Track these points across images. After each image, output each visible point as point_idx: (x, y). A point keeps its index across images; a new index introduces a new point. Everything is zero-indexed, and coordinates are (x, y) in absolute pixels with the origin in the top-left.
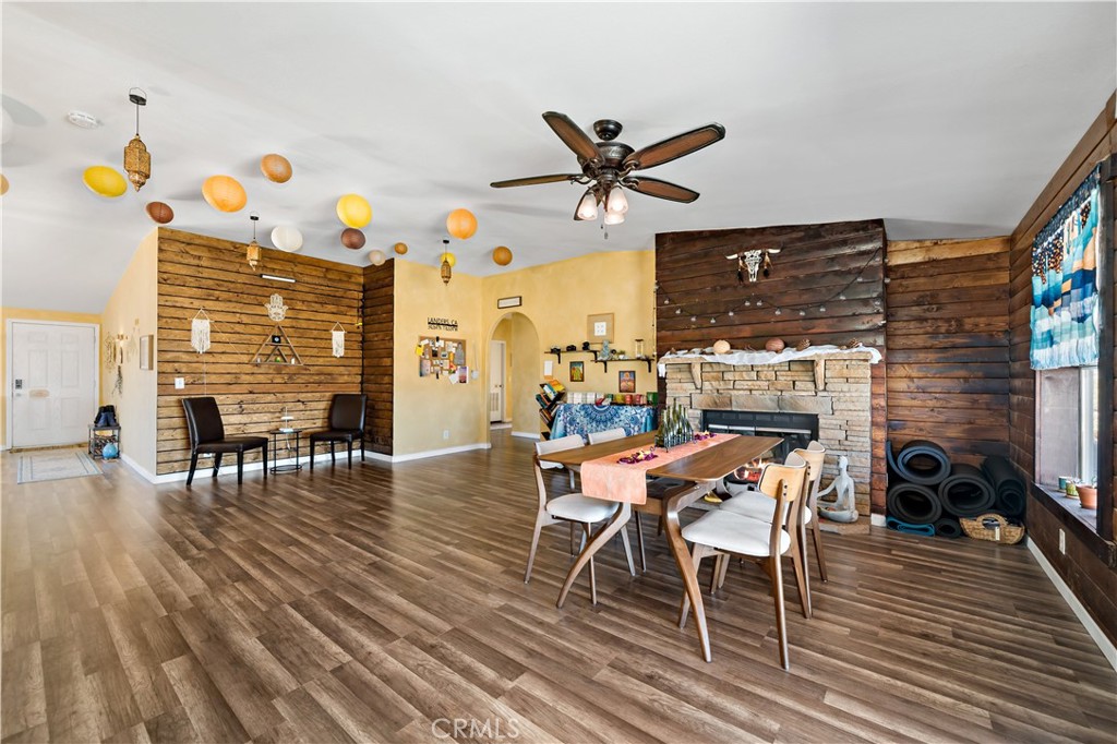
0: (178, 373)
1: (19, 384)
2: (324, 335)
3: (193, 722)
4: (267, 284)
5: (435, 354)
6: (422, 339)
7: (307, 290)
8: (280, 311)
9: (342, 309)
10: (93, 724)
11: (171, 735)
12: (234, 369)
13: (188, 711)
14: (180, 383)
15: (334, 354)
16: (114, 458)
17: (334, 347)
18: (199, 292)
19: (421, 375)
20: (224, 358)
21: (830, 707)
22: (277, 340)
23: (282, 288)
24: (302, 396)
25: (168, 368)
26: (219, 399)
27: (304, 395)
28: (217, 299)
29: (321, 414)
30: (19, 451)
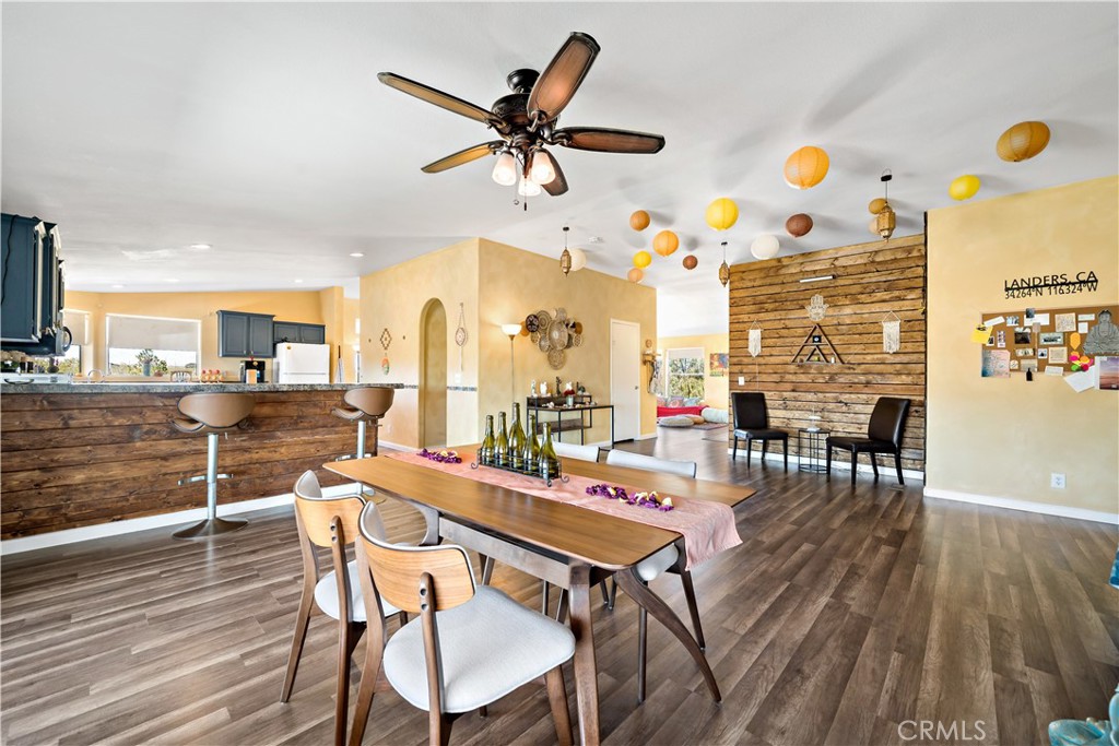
0: (741, 373)
2: (872, 328)
4: (808, 287)
5: (1022, 339)
6: (986, 317)
7: (850, 282)
8: (820, 311)
9: (897, 293)
12: (780, 369)
14: (741, 381)
15: (885, 349)
17: (885, 340)
18: (753, 307)
19: (984, 374)
20: (772, 360)
21: (219, 708)
22: (816, 339)
23: (821, 288)
24: (844, 397)
25: (736, 369)
26: (768, 395)
27: (847, 396)
28: (767, 311)
29: (866, 419)
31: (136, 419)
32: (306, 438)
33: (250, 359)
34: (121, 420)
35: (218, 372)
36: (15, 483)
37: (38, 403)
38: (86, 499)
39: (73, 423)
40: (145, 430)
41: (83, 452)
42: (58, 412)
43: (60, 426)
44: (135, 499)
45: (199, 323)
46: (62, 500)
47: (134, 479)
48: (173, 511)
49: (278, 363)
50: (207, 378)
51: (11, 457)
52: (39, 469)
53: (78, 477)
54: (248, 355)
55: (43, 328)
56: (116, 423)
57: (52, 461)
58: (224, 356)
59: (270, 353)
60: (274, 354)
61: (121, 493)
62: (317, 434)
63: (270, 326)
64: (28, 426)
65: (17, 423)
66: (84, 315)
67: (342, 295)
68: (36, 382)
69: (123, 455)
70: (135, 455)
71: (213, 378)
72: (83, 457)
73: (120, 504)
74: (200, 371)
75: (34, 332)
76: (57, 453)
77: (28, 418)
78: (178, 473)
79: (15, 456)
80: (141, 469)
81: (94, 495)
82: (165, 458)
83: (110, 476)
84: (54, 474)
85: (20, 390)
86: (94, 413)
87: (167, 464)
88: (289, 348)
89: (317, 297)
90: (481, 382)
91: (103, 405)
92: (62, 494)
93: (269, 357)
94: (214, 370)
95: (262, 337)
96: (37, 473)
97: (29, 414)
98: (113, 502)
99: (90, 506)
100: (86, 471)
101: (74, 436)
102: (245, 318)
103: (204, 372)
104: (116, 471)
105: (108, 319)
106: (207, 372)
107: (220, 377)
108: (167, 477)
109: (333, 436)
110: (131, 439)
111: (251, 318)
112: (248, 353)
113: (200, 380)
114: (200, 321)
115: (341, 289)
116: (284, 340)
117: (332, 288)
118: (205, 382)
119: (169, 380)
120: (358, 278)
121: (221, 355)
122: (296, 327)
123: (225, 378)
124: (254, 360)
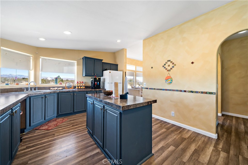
33: (95, 77)
35: (83, 82)
49: (104, 79)
50: (79, 85)
54: (94, 75)
58: (86, 76)
59: (101, 75)
60: (102, 76)
63: (102, 63)
66: (30, 56)
71: (81, 85)
74: (76, 82)
88: (110, 72)
95: (99, 68)
102: (93, 60)
103: (78, 82)
105: (41, 59)
106: (79, 82)
107: (84, 85)
111: (95, 60)
112: (94, 74)
113: (76, 85)
114: (76, 62)
115: (126, 49)
116: (106, 70)
117: (123, 50)
118: (78, 87)
119: (65, 86)
120: (142, 41)
121: (84, 75)
122: (109, 65)
123: (85, 85)
124: (96, 77)
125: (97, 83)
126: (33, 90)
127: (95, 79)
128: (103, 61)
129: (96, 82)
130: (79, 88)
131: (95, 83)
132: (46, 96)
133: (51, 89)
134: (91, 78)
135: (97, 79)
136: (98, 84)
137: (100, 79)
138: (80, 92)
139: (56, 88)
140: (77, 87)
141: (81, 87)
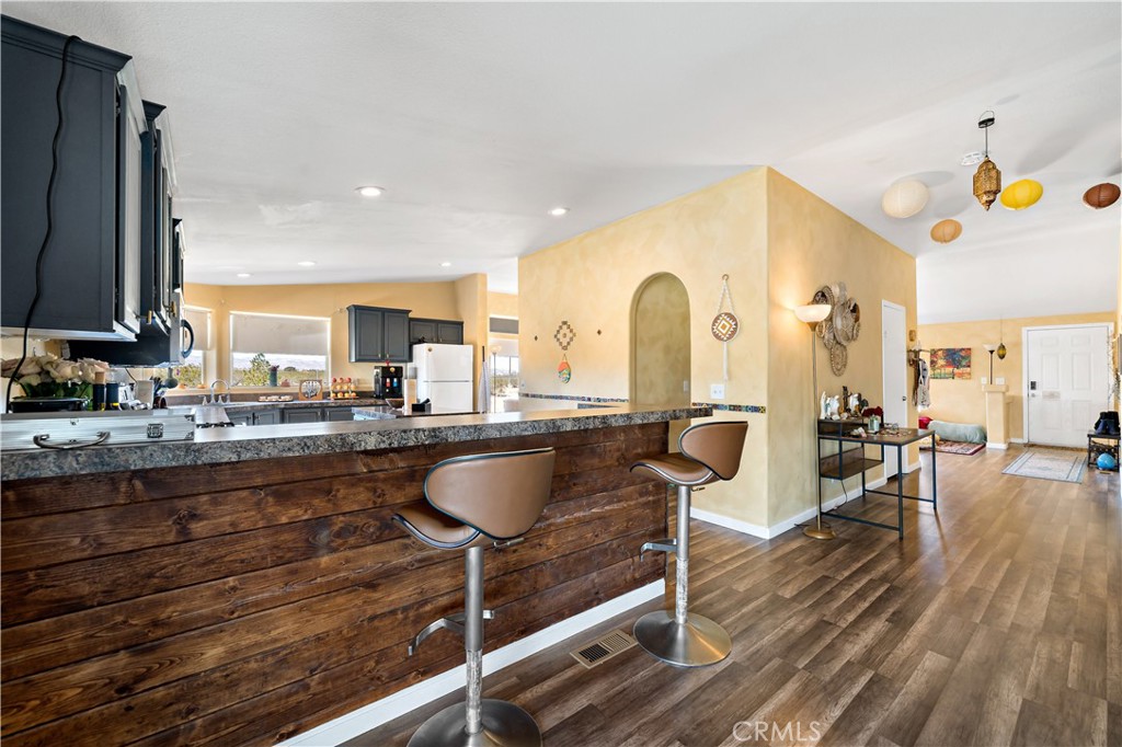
1: (1033, 386)
3: (896, 701)
10: (857, 648)
11: (876, 694)
13: (903, 691)
16: (1111, 470)
30: (1033, 445)
31: (321, 505)
32: (581, 514)
33: (385, 365)
34: (293, 512)
35: (350, 379)
36: (71, 693)
37: (123, 487)
38: (229, 702)
39: (198, 528)
40: (336, 528)
41: (220, 594)
42: (167, 505)
43: (171, 538)
44: (323, 682)
45: (327, 322)
46: (178, 713)
47: (318, 639)
48: (386, 693)
49: (416, 369)
50: (338, 387)
51: (62, 629)
52: (125, 648)
53: (212, 654)
54: (383, 359)
55: (143, 312)
56: (284, 520)
57: (156, 624)
58: (357, 361)
59: (406, 357)
60: (410, 359)
61: (295, 674)
62: (595, 504)
63: (406, 323)
64: (101, 545)
65: (76, 541)
66: (205, 313)
67: (485, 284)
68: (115, 438)
69: (298, 588)
70: (320, 586)
71: (345, 388)
72: (222, 606)
73: (293, 700)
74: (330, 380)
75: (119, 318)
76: (166, 604)
77: (101, 528)
78: (393, 612)
79: (72, 625)
80: (331, 614)
81: (242, 689)
82: (371, 585)
83: (275, 641)
84: (158, 654)
85: (71, 465)
86: (240, 500)
87: (376, 595)
88: (430, 350)
89: (453, 288)
90: (771, 397)
91: (259, 481)
92: (178, 699)
93: (405, 362)
94: (346, 378)
95: (399, 336)
96: (123, 658)
97: (102, 515)
98: (279, 699)
99: (236, 715)
100: (226, 638)
101: (201, 559)
102: (380, 314)
103: (335, 381)
104: (287, 628)
105: (231, 317)
106: (339, 380)
107: (352, 387)
108: (376, 623)
109: (615, 506)
110: (311, 550)
111: (386, 314)
112: (383, 356)
113: (331, 390)
114: (329, 319)
115: (485, 276)
116: (421, 341)
117: (474, 276)
118: (336, 393)
119: (297, 391)
120: (516, 259)
121: (353, 360)
122: (433, 325)
123: (357, 387)
124: (391, 365)
125: (392, 382)
126: (220, 401)
127: (386, 371)
128: (411, 315)
129: (388, 380)
130: (339, 396)
131: (384, 384)
132: (256, 415)
133: (262, 398)
134: (376, 367)
135: (393, 370)
136: (395, 385)
137: (399, 371)
138: (340, 406)
139: (274, 398)
140: (332, 395)
141: (344, 393)
